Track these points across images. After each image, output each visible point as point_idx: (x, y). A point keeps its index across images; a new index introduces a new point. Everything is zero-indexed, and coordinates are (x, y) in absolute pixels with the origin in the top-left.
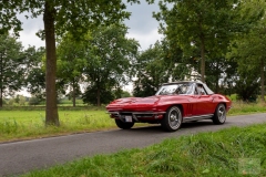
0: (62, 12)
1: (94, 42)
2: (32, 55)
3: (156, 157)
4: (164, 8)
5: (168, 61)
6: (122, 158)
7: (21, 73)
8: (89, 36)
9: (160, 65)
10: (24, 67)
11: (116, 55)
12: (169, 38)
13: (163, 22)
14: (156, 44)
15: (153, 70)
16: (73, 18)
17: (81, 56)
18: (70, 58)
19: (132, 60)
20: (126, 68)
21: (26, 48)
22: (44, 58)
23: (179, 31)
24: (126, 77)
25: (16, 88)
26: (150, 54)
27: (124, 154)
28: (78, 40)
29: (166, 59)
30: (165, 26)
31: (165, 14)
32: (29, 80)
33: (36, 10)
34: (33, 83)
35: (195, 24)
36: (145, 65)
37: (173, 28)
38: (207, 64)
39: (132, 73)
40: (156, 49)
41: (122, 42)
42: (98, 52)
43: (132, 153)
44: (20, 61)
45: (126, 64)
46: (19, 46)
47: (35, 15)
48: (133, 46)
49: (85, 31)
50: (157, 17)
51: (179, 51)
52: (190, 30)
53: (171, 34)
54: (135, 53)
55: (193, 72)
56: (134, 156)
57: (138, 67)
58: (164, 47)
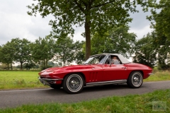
0: (94, 22)
1: (109, 36)
2: (78, 45)
4: (154, 13)
7: (72, 54)
8: (107, 34)
9: (150, 47)
10: (74, 51)
11: (122, 42)
12: (156, 31)
13: (153, 21)
14: (148, 35)
15: (145, 50)
16: (99, 24)
17: (103, 44)
18: (97, 46)
19: (132, 45)
20: (128, 49)
21: (75, 41)
22: (84, 46)
23: (165, 25)
24: (128, 54)
25: (70, 61)
26: (144, 41)
28: (102, 36)
29: (155, 43)
30: (155, 23)
31: (154, 17)
32: (77, 57)
33: (81, 22)
34: (78, 59)
36: (140, 47)
37: (161, 24)
39: (132, 52)
40: (148, 38)
41: (126, 35)
42: (112, 42)
44: (72, 48)
45: (128, 47)
46: (72, 41)
47: (80, 25)
48: (133, 37)
49: (106, 31)
50: (150, 18)
51: (164, 38)
53: (158, 28)
54: (133, 41)
57: (135, 49)
58: (153, 36)
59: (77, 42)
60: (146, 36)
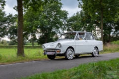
1: (44, 12)
2: (10, 19)
3: (75, 74)
5: (84, 22)
6: (57, 74)
7: (5, 28)
8: (41, 9)
9: (79, 25)
10: (6, 25)
11: (56, 19)
12: (84, 10)
13: (81, 1)
14: (77, 13)
15: (75, 27)
17: (37, 19)
18: (31, 21)
19: (65, 22)
20: (61, 26)
21: (7, 15)
22: (17, 20)
23: (90, 6)
24: (61, 31)
25: (2, 36)
26: (74, 18)
27: (58, 72)
28: (36, 11)
29: (83, 21)
30: (82, 4)
32: (9, 31)
34: (11, 34)
35: (98, 3)
36: (71, 24)
37: (86, 5)
38: (104, 24)
39: (64, 29)
40: (77, 16)
41: (59, 12)
42: (46, 17)
43: (63, 72)
44: (5, 21)
45: (61, 24)
46: (4, 14)
48: (65, 14)
49: (39, 6)
51: (89, 17)
52: (95, 6)
53: (85, 8)
54: (66, 18)
55: (97, 29)
56: (64, 73)
57: (67, 25)
58: (82, 15)
59: (10, 16)
60: (76, 15)
